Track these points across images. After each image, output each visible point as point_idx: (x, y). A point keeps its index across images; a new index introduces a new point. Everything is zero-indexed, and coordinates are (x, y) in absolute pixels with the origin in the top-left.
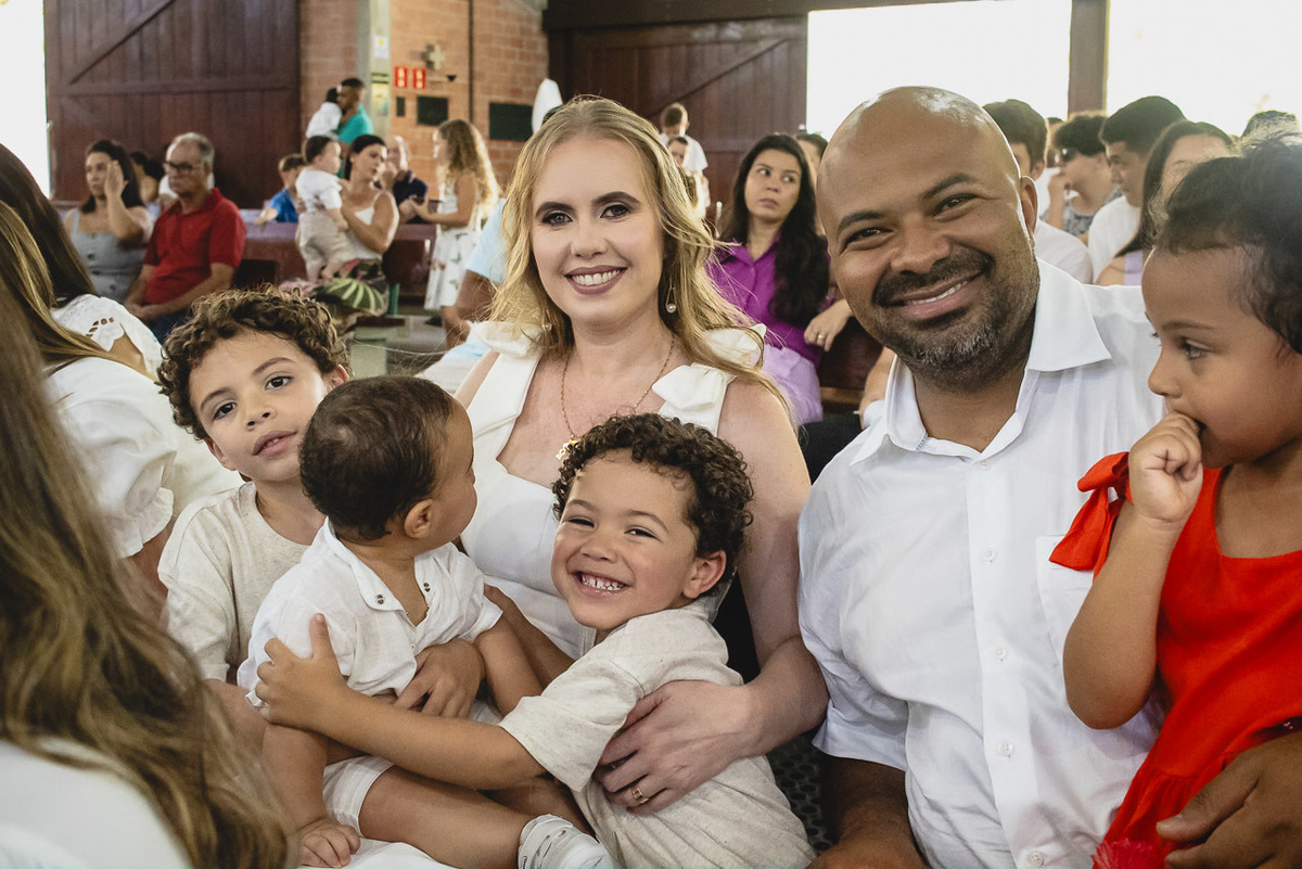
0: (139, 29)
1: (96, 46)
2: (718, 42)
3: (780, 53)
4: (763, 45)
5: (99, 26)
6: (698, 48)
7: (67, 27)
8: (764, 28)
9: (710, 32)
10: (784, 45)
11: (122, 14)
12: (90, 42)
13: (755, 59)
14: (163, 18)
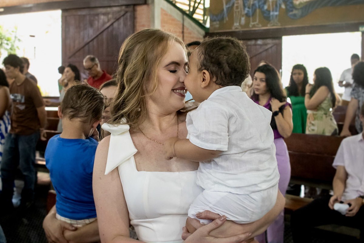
0: (88, 43)
1: (76, 48)
2: (255, 45)
3: (274, 48)
4: (269, 46)
5: (77, 42)
6: (249, 47)
7: (68, 42)
8: (269, 41)
9: (253, 42)
10: (275, 46)
11: (83, 39)
12: (74, 47)
13: (266, 50)
14: (95, 40)
